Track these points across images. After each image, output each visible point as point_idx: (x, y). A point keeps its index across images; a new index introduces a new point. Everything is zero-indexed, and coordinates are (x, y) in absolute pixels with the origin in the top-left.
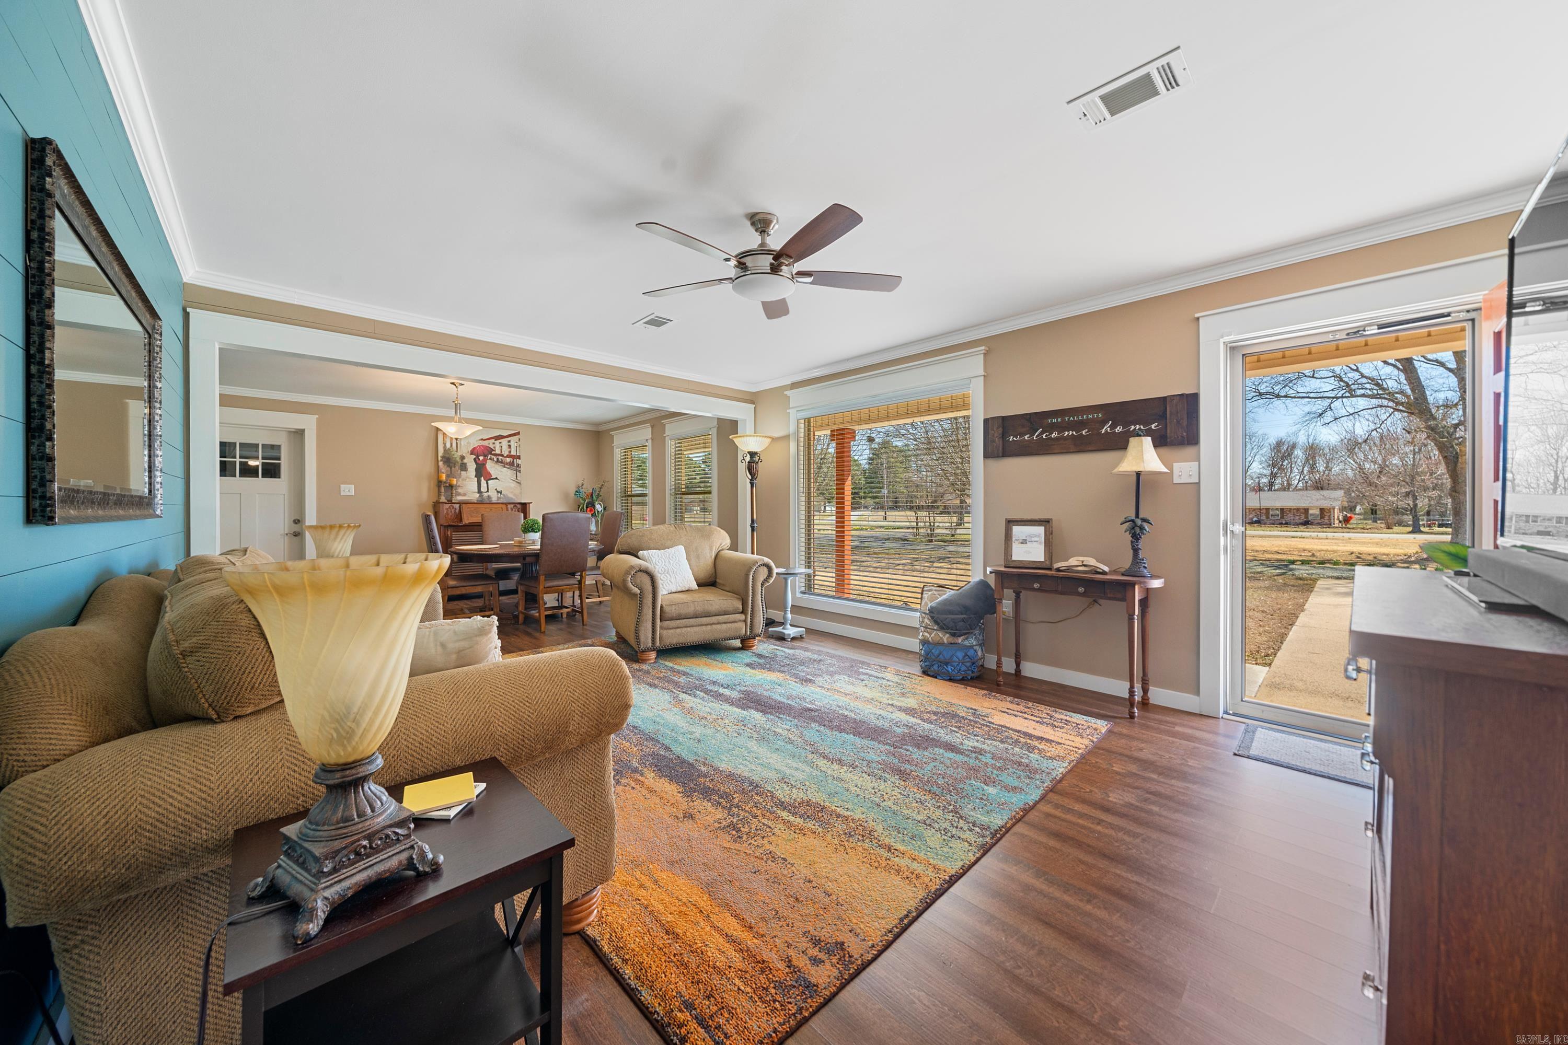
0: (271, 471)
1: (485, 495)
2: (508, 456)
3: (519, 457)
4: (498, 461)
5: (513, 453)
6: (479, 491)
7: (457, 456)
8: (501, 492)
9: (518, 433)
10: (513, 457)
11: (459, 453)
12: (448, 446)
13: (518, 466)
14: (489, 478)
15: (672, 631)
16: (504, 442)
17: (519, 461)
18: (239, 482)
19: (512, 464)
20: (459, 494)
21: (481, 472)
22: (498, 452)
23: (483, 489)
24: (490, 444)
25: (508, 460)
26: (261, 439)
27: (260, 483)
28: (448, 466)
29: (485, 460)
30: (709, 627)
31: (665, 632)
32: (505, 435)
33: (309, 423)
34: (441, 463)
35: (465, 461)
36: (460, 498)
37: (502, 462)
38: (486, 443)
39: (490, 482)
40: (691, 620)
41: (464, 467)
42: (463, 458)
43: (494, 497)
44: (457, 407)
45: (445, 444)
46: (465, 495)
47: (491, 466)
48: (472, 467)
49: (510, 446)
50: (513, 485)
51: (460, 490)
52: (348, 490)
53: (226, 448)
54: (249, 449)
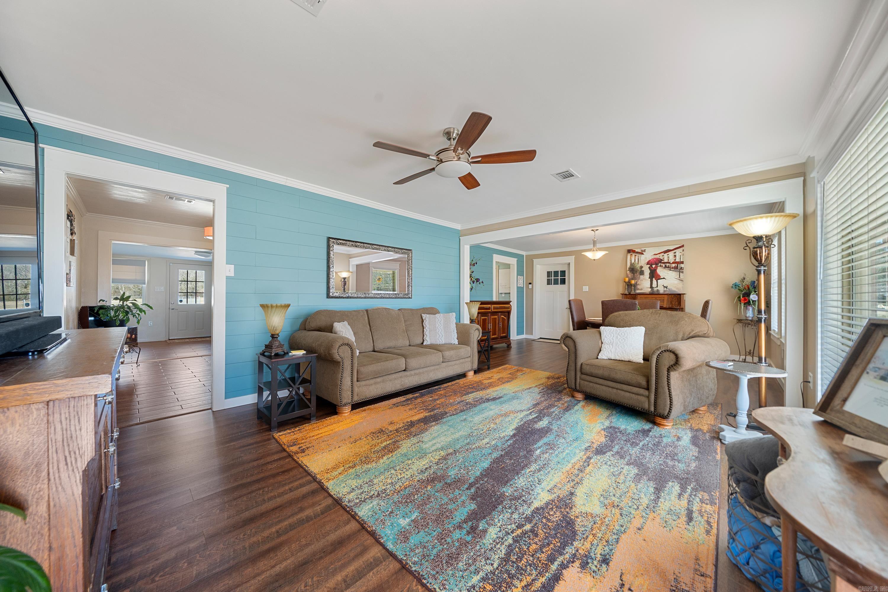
0: (563, 282)
1: (655, 289)
2: (673, 263)
3: (682, 263)
4: (666, 267)
5: (678, 260)
6: (651, 287)
7: (638, 267)
8: (666, 287)
9: (683, 246)
10: (678, 263)
11: (640, 265)
12: (633, 261)
13: (681, 268)
14: (658, 278)
15: (586, 383)
16: (671, 254)
17: (682, 265)
18: (553, 287)
19: (676, 268)
20: (638, 289)
21: (654, 275)
22: (666, 261)
23: (654, 285)
24: (660, 256)
25: (673, 265)
26: (559, 269)
27: (559, 287)
28: (633, 273)
29: (656, 267)
30: (615, 390)
31: (582, 382)
32: (672, 249)
33: (571, 259)
34: (628, 272)
35: (643, 269)
36: (638, 291)
37: (668, 267)
38: (657, 256)
39: (659, 281)
40: (601, 380)
41: (642, 273)
42: (642, 267)
43: (661, 290)
44: (594, 243)
45: (631, 261)
46: (641, 289)
47: (660, 271)
48: (647, 272)
49: (675, 256)
50: (677, 282)
51: (638, 287)
52: (586, 289)
53: (549, 274)
54: (556, 273)
